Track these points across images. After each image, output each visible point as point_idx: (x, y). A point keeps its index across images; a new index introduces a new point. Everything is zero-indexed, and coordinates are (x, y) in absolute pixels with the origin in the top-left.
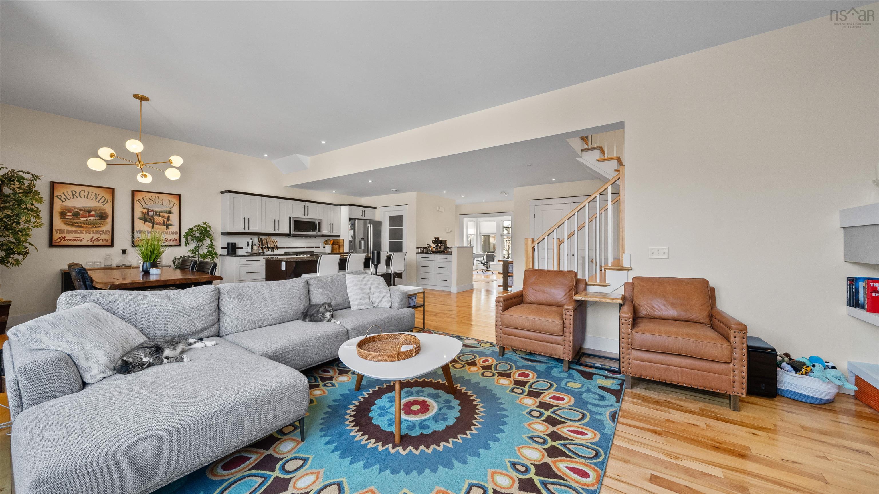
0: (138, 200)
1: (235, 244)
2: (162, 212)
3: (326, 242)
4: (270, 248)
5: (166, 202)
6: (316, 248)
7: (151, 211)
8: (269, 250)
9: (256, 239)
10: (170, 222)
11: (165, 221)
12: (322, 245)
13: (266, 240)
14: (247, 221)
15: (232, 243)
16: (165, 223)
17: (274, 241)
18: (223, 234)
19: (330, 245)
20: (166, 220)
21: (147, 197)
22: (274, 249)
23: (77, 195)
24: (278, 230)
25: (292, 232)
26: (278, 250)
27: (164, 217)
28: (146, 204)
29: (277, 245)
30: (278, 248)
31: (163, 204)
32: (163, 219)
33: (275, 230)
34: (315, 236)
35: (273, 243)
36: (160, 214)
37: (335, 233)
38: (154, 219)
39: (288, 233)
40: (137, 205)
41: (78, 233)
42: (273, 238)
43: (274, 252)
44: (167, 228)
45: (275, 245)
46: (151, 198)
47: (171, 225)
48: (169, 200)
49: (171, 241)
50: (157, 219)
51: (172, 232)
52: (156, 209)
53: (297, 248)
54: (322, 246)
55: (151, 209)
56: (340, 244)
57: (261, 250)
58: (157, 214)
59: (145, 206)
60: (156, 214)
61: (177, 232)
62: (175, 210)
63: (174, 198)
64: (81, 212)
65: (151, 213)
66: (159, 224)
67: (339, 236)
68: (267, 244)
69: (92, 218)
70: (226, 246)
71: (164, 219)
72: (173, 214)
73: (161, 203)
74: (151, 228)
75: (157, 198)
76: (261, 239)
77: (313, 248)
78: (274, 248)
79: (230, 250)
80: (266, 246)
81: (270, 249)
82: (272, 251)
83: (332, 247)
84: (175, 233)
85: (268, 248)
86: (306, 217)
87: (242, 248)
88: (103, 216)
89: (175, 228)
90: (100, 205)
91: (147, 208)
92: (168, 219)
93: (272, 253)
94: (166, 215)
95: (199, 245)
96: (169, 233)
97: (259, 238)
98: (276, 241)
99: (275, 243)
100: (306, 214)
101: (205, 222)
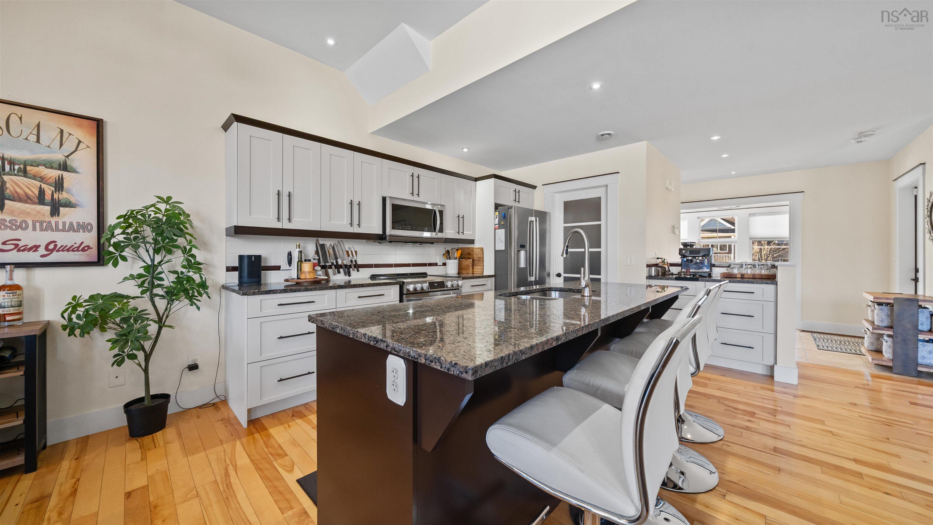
1: (259, 257)
2: (36, 164)
3: (448, 255)
4: (341, 267)
5: (49, 136)
6: (430, 265)
8: (339, 272)
9: (309, 246)
10: (63, 196)
11: (48, 192)
12: (440, 259)
13: (333, 248)
14: (284, 200)
15: (250, 257)
16: (48, 198)
17: (350, 252)
18: (231, 232)
19: (456, 259)
20: (49, 189)
22: (351, 269)
24: (359, 225)
25: (389, 231)
26: (358, 271)
27: (42, 179)
29: (356, 261)
30: (358, 267)
31: (38, 142)
32: (38, 184)
33: (351, 224)
34: (430, 242)
35: (349, 256)
36: (29, 168)
37: (466, 236)
39: (380, 232)
42: (349, 245)
43: (350, 276)
44: (55, 212)
45: (352, 261)
47: (69, 205)
48: (62, 131)
49: (68, 250)
50: (19, 184)
51: (71, 224)
54: (440, 262)
56: (476, 257)
57: (320, 273)
58: (16, 167)
60: (12, 169)
61: (89, 224)
62: (84, 161)
63: (80, 126)
66: (23, 199)
67: (472, 242)
68: (336, 258)
70: (236, 264)
71: (44, 186)
72: (74, 171)
73: (32, 138)
75: (14, 118)
76: (323, 246)
77: (425, 265)
78: (350, 267)
79: (245, 273)
80: (333, 263)
81: (341, 270)
82: (345, 274)
83: (459, 264)
84: (84, 227)
85: (338, 267)
86: (416, 198)
87: (278, 268)
89: (82, 215)
92: (59, 185)
93: (347, 278)
94: (54, 174)
95: (153, 260)
96: (61, 227)
97: (316, 244)
98: (356, 252)
99: (353, 256)
100: (416, 192)
101: (169, 198)
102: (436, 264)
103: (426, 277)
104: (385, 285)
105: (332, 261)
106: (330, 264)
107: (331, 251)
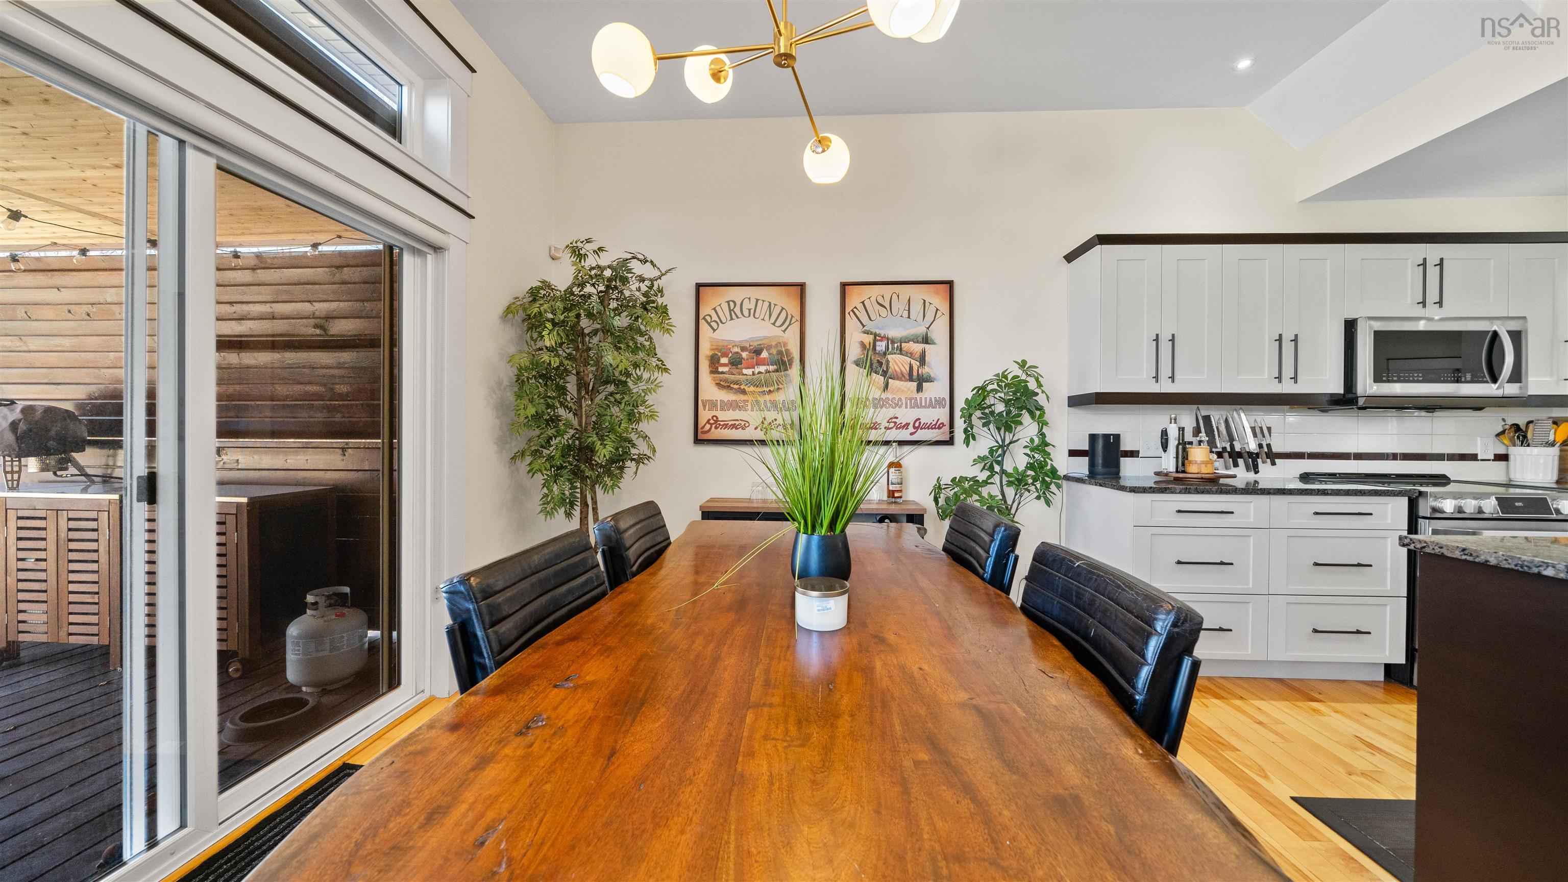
0: (853, 311)
1: (1117, 437)
2: (907, 340)
3: (1517, 435)
4: (1240, 455)
5: (916, 308)
6: (1452, 457)
7: (883, 338)
8: (1236, 465)
9: (1187, 418)
10: (925, 370)
11: (915, 368)
12: (1485, 443)
14: (1165, 347)
15: (1106, 436)
16: (915, 373)
17: (1258, 430)
18: (1076, 402)
20: (916, 364)
21: (873, 299)
22: (1259, 461)
23: (737, 310)
24: (1292, 379)
25: (1366, 385)
26: (1273, 464)
27: (910, 355)
28: (871, 320)
29: (1269, 446)
30: (1273, 457)
31: (909, 317)
32: (909, 359)
33: (1279, 379)
34: (1476, 405)
36: (903, 345)
38: (888, 362)
39: (1337, 387)
40: (851, 323)
41: (740, 408)
42: (1255, 416)
43: (1256, 472)
44: (920, 388)
45: (1260, 446)
46: (881, 300)
47: (929, 379)
49: (928, 428)
50: (898, 363)
51: (931, 399)
52: (893, 333)
53: (1359, 456)
54: (1486, 452)
55: (882, 333)
58: (896, 345)
59: (869, 326)
60: (893, 348)
61: (944, 399)
62: (940, 332)
63: (937, 293)
64: (745, 355)
65: (881, 346)
66: (900, 377)
68: (1231, 439)
69: (762, 369)
70: (1085, 446)
71: (913, 362)
72: (934, 343)
73: (906, 314)
74: (882, 389)
75: (895, 296)
76: (1207, 419)
77: (1439, 457)
78: (1257, 455)
79: (1099, 460)
80: (1225, 448)
81: (1241, 461)
82: (1248, 469)
84: (939, 403)
86: (1431, 312)
87: (1136, 454)
88: (782, 363)
89: (937, 390)
90: (776, 332)
91: (874, 331)
92: (922, 360)
93: (1251, 476)
94: (917, 348)
95: (1003, 441)
96: (923, 404)
97: (1197, 417)
98: (1269, 429)
99: (1264, 436)
100: (1433, 296)
101: (1024, 362)
102: (1473, 457)
103: (1445, 485)
104: (1376, 495)
105: (1224, 445)
106: (1221, 450)
107: (1223, 428)
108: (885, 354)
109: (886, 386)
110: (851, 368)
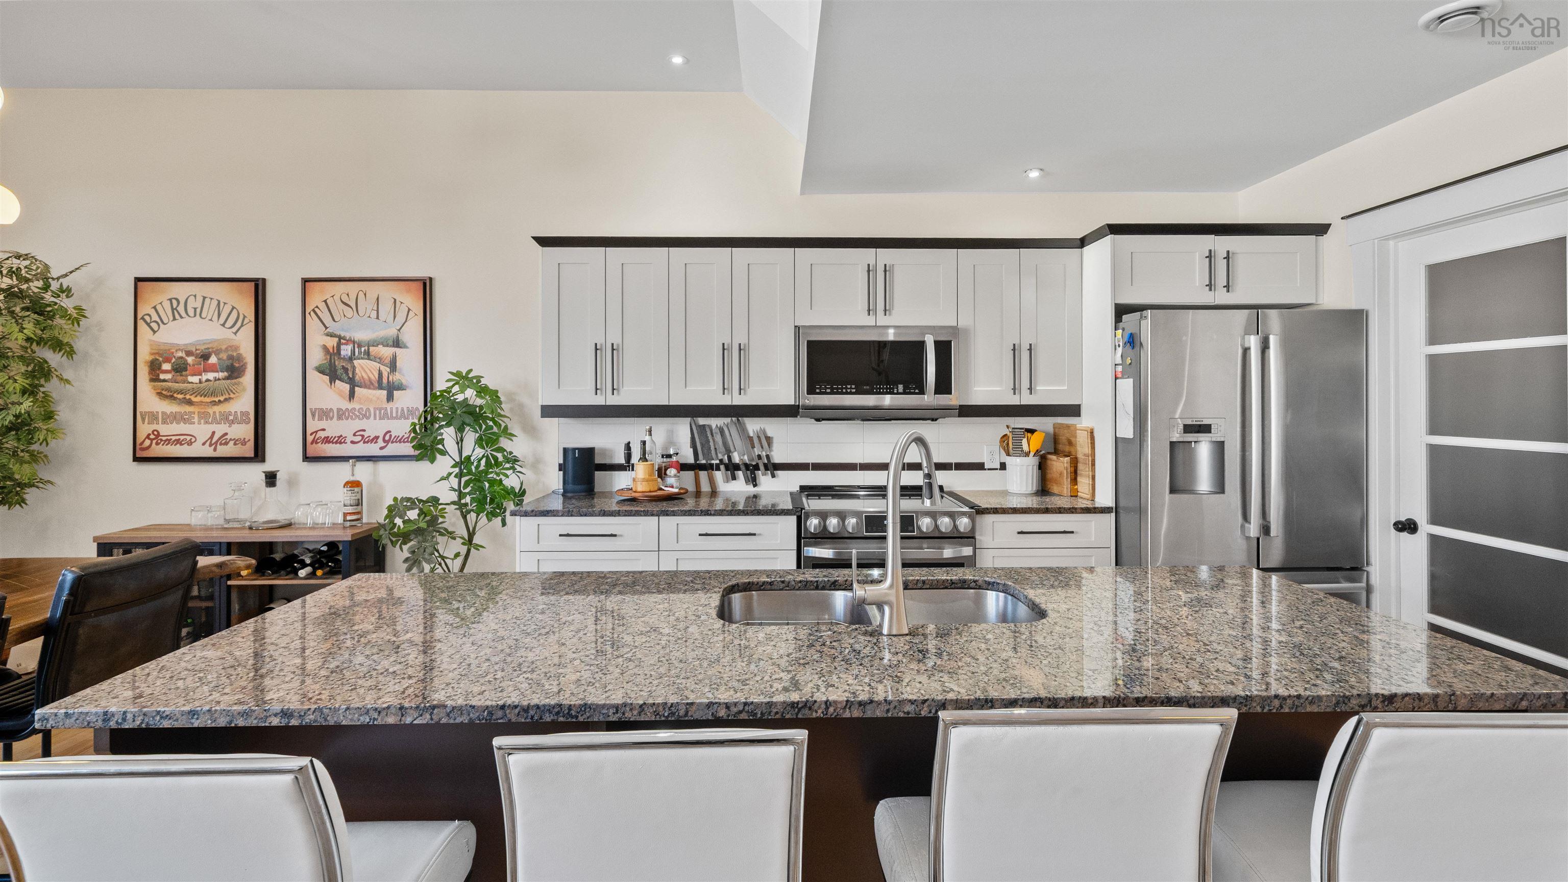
0: (313, 310)
2: (375, 343)
5: (386, 308)
7: (350, 341)
10: (396, 377)
11: (385, 375)
16: (385, 381)
20: (385, 370)
21: (337, 298)
22: (759, 473)
23: (181, 308)
24: (743, 390)
25: (803, 400)
26: (774, 476)
27: (380, 360)
28: (334, 320)
29: (768, 457)
30: (772, 468)
31: (378, 318)
32: (378, 365)
33: (727, 389)
36: (371, 349)
37: (1045, 396)
38: (354, 368)
39: (790, 400)
40: (313, 323)
41: (185, 421)
44: (390, 398)
45: (760, 457)
46: (345, 299)
48: (395, 300)
49: (397, 442)
50: (365, 368)
51: (402, 409)
52: (361, 335)
53: (865, 467)
55: (348, 336)
58: (363, 349)
59: (333, 327)
60: (360, 353)
61: (418, 407)
62: (413, 334)
63: (409, 291)
64: (190, 359)
65: (346, 350)
66: (368, 385)
68: (728, 451)
71: (383, 368)
72: (405, 347)
73: (374, 314)
74: (348, 399)
75: (361, 295)
78: (757, 468)
79: (572, 473)
82: (747, 482)
84: (411, 413)
88: (231, 370)
89: (410, 398)
90: (227, 334)
91: (338, 333)
92: (393, 366)
93: (751, 489)
94: (386, 352)
96: (394, 415)
97: (691, 427)
98: (768, 439)
99: (762, 447)
102: (979, 466)
106: (718, 462)
108: (351, 359)
109: (352, 395)
110: (312, 375)
